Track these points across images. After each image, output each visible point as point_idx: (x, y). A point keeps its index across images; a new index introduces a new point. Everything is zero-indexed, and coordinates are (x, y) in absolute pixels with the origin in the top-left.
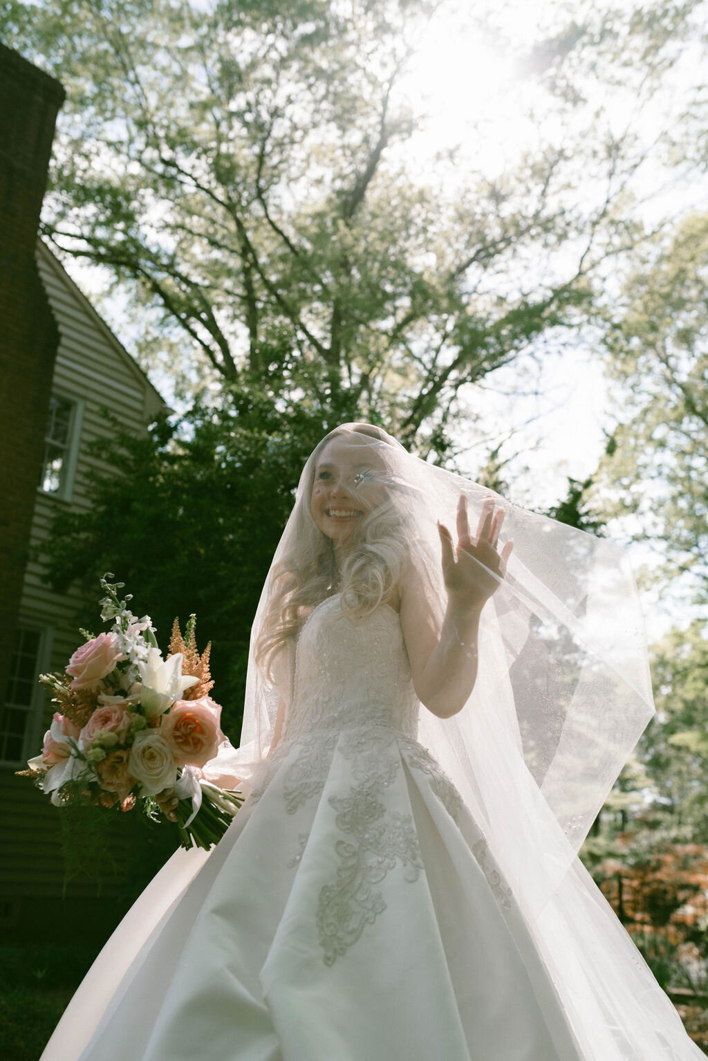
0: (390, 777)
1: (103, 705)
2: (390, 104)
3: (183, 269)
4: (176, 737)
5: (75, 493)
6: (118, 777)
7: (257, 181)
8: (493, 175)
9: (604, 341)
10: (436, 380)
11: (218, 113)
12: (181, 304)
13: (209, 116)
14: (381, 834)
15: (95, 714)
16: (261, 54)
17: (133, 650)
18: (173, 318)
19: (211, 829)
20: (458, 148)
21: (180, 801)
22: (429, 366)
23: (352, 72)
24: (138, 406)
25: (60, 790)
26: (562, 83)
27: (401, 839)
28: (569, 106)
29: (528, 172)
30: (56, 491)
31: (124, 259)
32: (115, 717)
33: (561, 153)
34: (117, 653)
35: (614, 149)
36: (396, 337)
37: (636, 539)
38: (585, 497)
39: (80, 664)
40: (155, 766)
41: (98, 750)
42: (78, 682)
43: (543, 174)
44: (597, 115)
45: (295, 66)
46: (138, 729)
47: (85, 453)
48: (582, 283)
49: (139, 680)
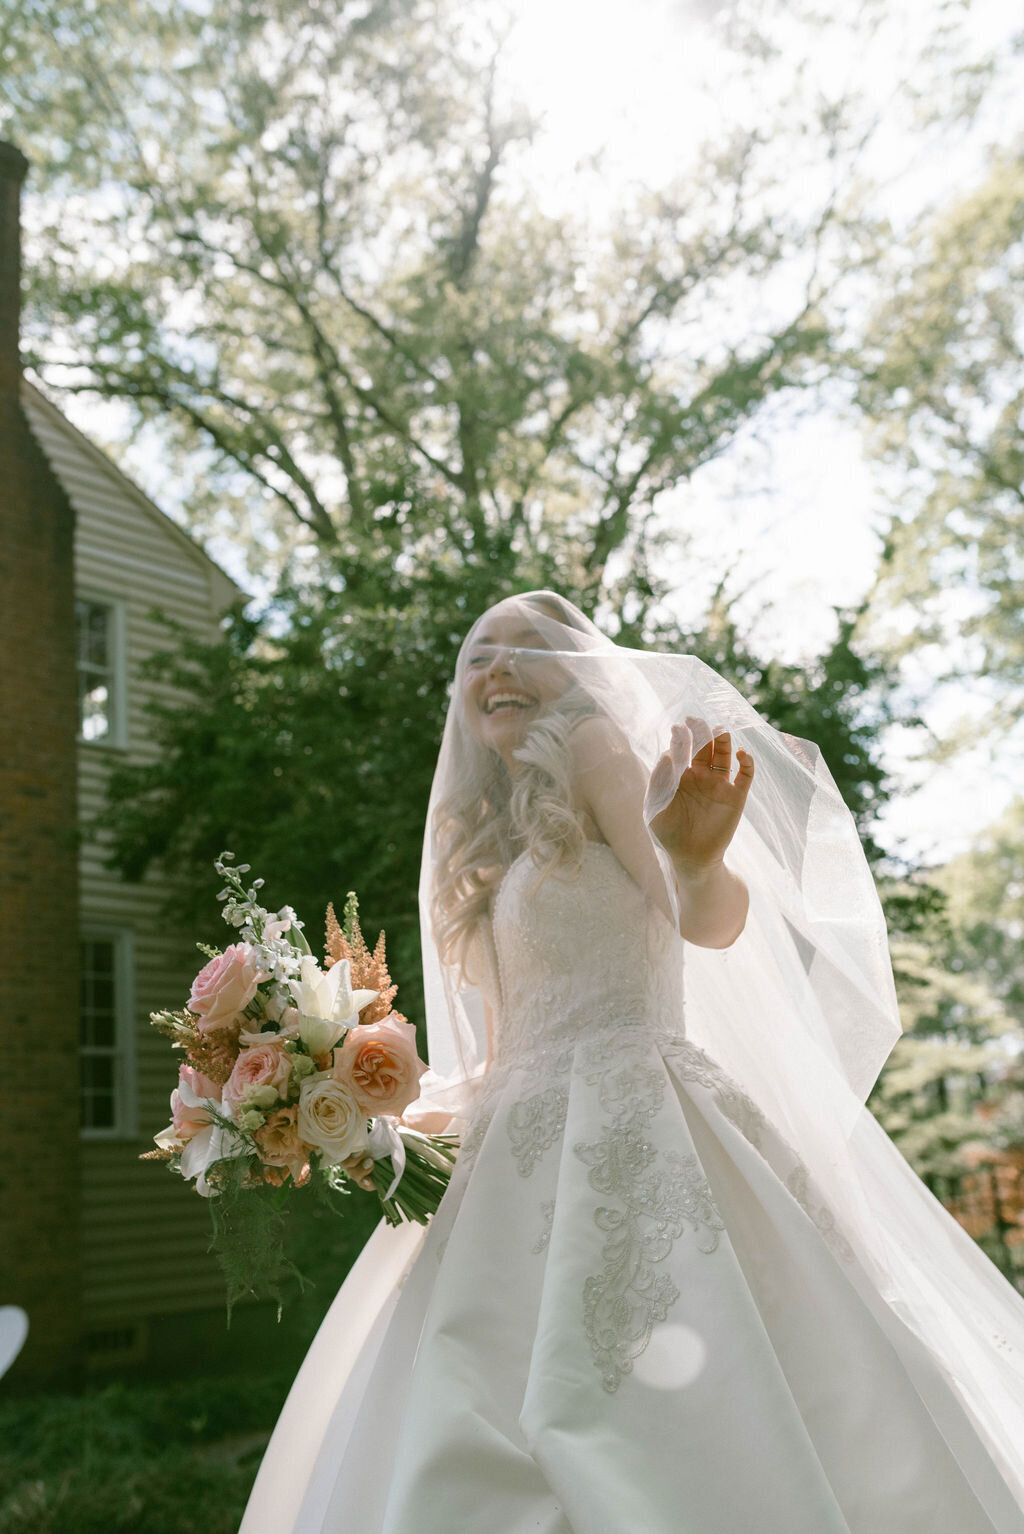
0: (655, 1103)
1: (248, 1047)
2: (497, 102)
3: (232, 388)
4: (358, 1079)
5: (134, 736)
6: (286, 1147)
7: (320, 245)
8: (660, 182)
9: (856, 400)
10: (622, 493)
11: (247, 155)
12: (237, 439)
13: (236, 161)
14: (656, 1188)
15: (239, 1062)
16: (296, 58)
17: (277, 964)
18: (230, 463)
19: (424, 1195)
20: (602, 150)
21: (376, 1162)
22: (608, 474)
23: (435, 63)
24: (201, 597)
25: (207, 1174)
26: (742, 32)
27: (685, 1191)
28: (757, 62)
29: (711, 170)
30: (103, 737)
31: (146, 387)
32: (268, 1062)
33: (754, 136)
34: (256, 971)
35: (830, 118)
36: (554, 439)
37: (942, 679)
38: (861, 629)
39: (207, 996)
40: (336, 1124)
41: (253, 1113)
42: (208, 1020)
43: (732, 168)
44: (800, 70)
45: (349, 66)
46: (303, 1076)
47: (139, 677)
48: (814, 321)
49: (294, 1003)
